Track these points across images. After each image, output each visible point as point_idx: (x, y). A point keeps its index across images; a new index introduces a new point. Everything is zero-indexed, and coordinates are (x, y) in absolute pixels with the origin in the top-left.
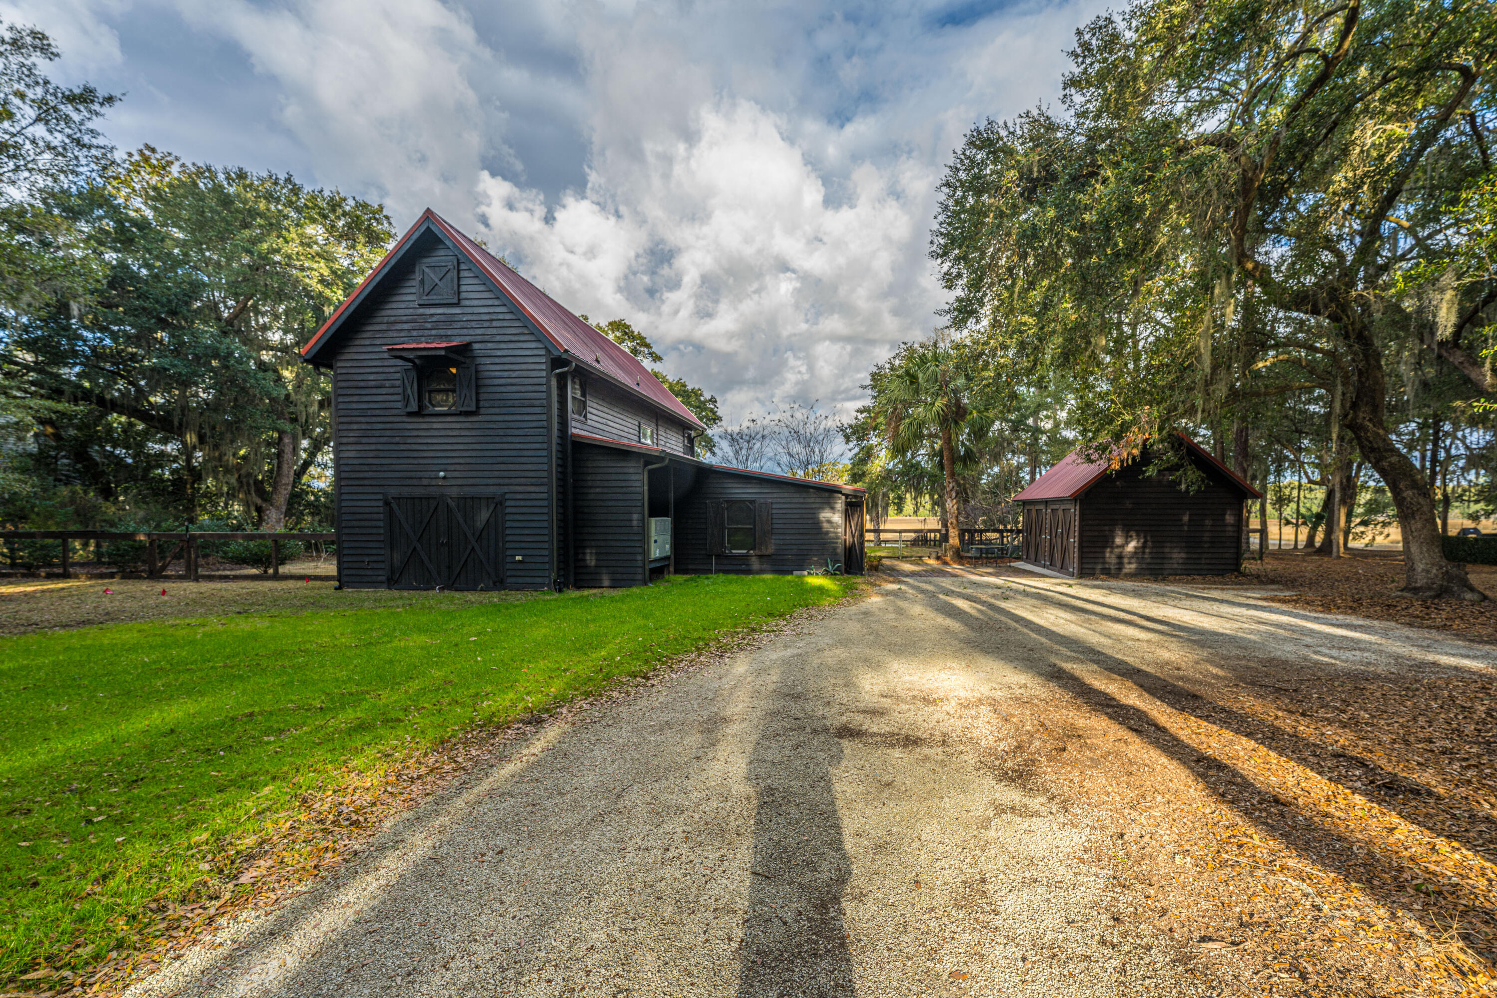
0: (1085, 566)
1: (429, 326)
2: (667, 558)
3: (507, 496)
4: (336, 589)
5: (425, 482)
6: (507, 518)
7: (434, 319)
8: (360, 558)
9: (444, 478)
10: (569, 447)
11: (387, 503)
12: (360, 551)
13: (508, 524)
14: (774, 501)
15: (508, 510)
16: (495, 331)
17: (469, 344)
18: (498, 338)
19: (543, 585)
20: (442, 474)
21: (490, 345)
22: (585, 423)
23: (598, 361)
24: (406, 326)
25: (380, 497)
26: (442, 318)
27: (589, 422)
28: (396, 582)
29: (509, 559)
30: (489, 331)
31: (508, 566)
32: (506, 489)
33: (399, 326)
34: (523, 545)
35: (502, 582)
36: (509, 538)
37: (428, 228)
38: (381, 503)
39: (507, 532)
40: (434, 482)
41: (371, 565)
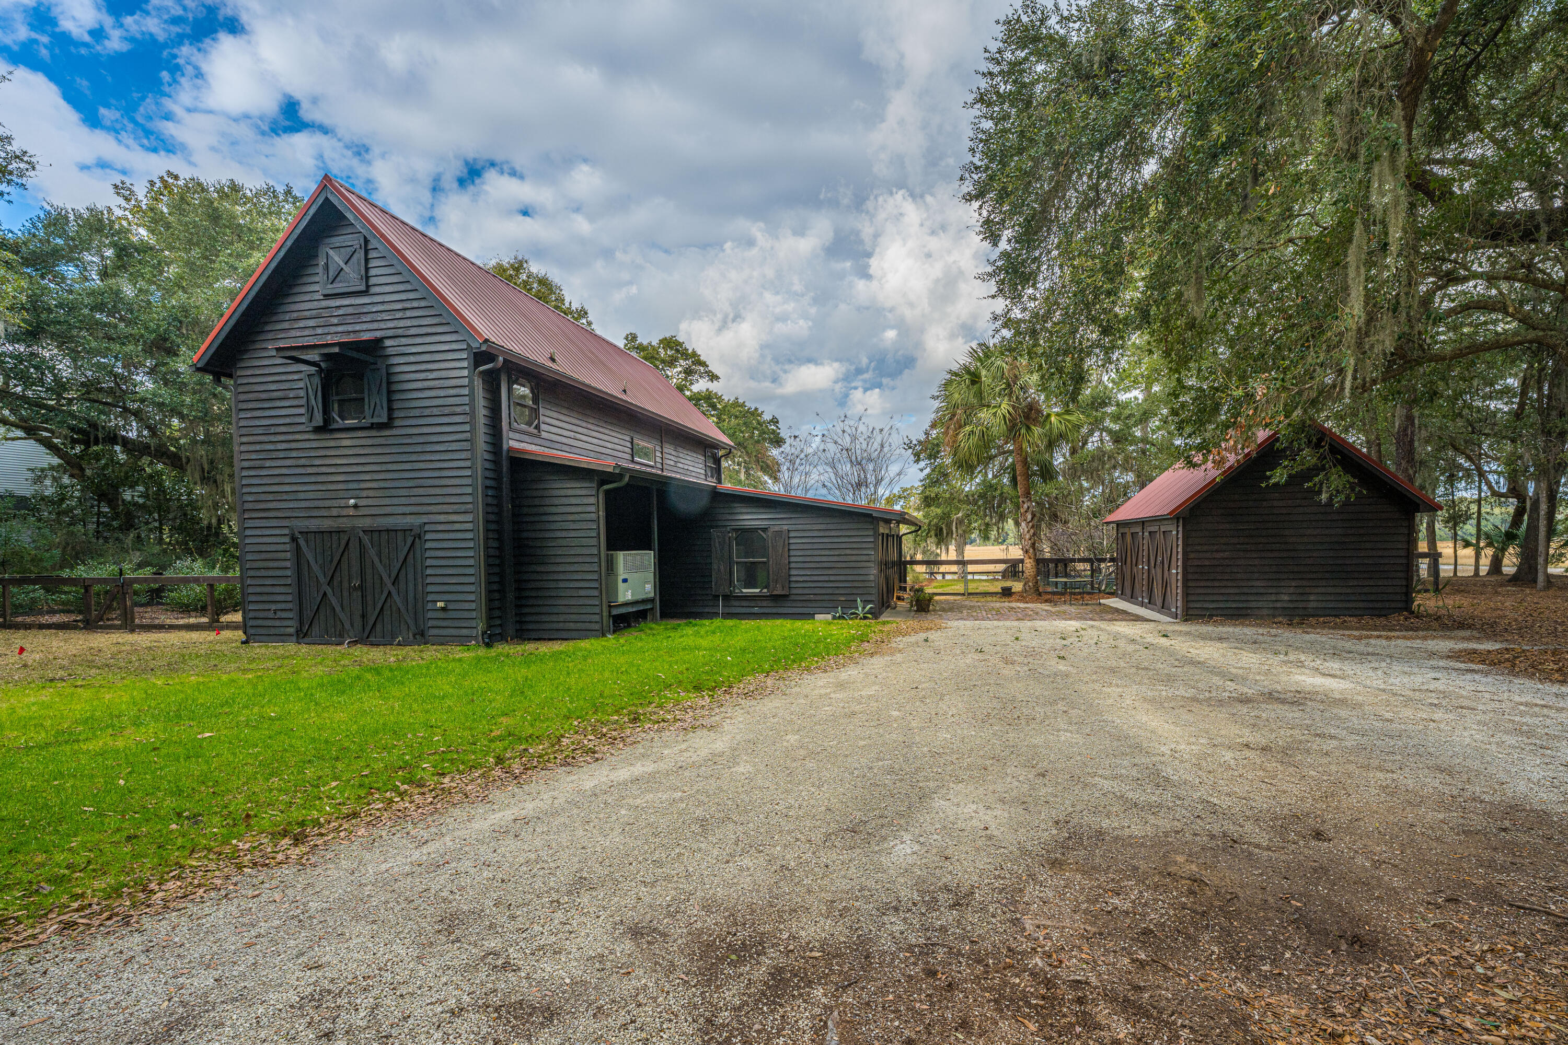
0: (1191, 605)
1: (335, 321)
2: (652, 600)
3: (427, 528)
4: (243, 643)
5: (335, 512)
6: (428, 554)
7: (341, 312)
8: (267, 606)
9: (356, 506)
10: (505, 464)
11: (294, 539)
12: (265, 598)
13: (429, 562)
14: (791, 528)
15: (428, 545)
16: (408, 323)
17: (380, 340)
18: (413, 331)
19: (469, 638)
20: (352, 501)
21: (404, 341)
22: (539, 437)
23: (553, 360)
24: (311, 323)
25: (286, 531)
26: (350, 310)
27: (544, 435)
28: (305, 635)
29: (430, 606)
30: (402, 323)
31: (430, 615)
32: (425, 519)
33: (302, 324)
34: (445, 588)
35: (422, 635)
36: (429, 580)
37: (327, 199)
38: (287, 540)
39: (429, 571)
40: (345, 512)
41: (279, 614)
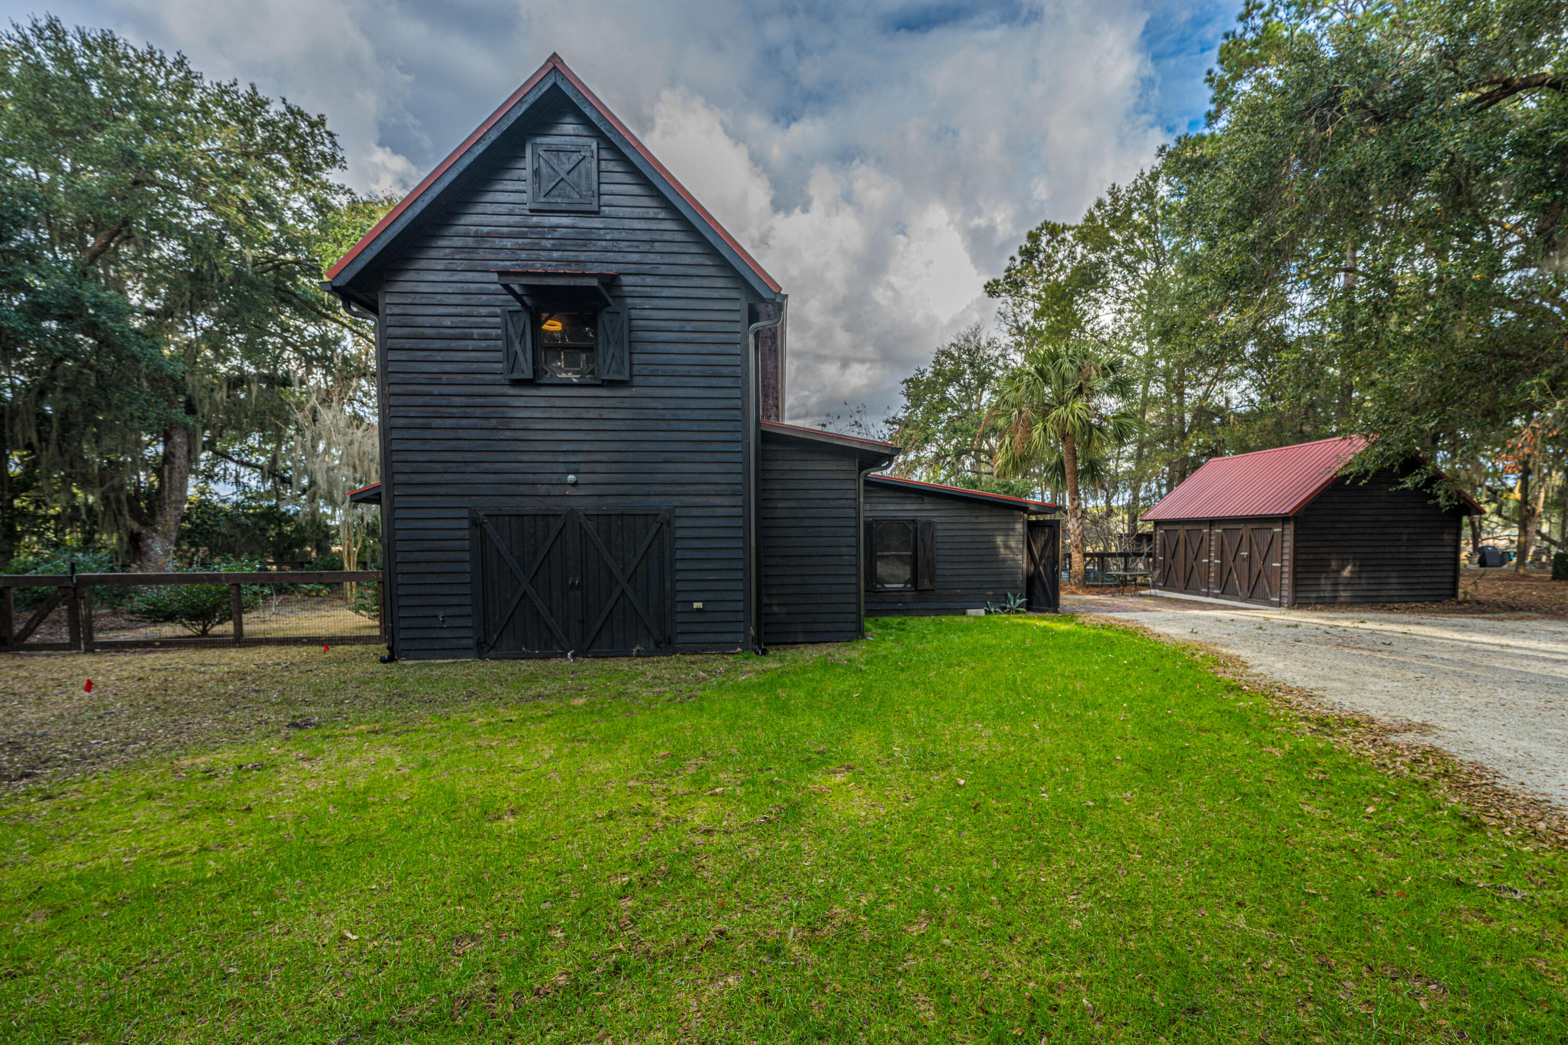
1: (548, 244)
3: (678, 512)
4: (383, 661)
5: (542, 490)
6: (678, 545)
7: (557, 234)
8: (429, 612)
9: (575, 484)
10: (759, 439)
11: (476, 523)
12: (427, 601)
13: (679, 554)
14: (939, 519)
15: (679, 533)
16: (658, 258)
17: (615, 277)
18: (664, 269)
19: (735, 644)
20: (571, 478)
21: (649, 280)
24: (509, 243)
25: (465, 513)
26: (571, 233)
28: (493, 648)
29: (679, 607)
30: (650, 258)
31: (680, 618)
32: (676, 501)
33: (498, 242)
34: (702, 586)
35: (670, 642)
36: (679, 576)
37: (555, 85)
38: (465, 524)
39: (679, 565)
40: (557, 490)
41: (450, 622)
